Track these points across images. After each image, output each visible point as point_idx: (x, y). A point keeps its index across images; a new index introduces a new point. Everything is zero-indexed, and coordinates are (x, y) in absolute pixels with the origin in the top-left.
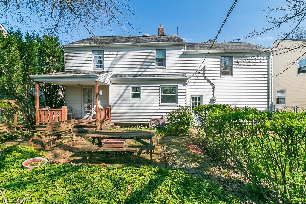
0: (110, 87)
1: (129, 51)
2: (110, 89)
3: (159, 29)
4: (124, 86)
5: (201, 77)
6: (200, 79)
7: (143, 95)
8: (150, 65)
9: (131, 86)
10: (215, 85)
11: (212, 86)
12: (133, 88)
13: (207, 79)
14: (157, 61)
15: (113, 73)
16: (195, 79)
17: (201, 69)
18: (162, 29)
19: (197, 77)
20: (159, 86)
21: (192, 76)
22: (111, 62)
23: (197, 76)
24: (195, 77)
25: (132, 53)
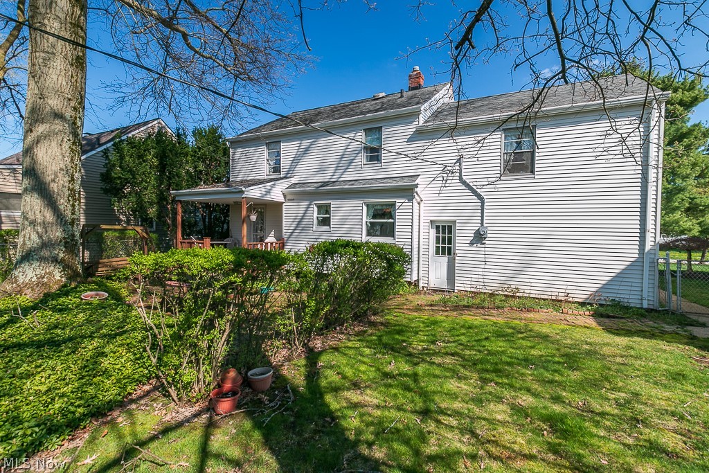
0: (284, 207)
1: (317, 138)
2: (284, 209)
3: (410, 76)
4: (305, 204)
5: (454, 181)
6: (451, 185)
7: (334, 220)
8: (352, 161)
9: (315, 204)
10: (485, 197)
11: (479, 201)
12: (319, 207)
13: (467, 185)
14: (369, 152)
15: (293, 181)
16: (440, 185)
17: (455, 163)
18: (416, 75)
19: (444, 182)
20: (362, 202)
21: (433, 180)
22: (290, 162)
23: (445, 178)
24: (441, 182)
25: (322, 142)
